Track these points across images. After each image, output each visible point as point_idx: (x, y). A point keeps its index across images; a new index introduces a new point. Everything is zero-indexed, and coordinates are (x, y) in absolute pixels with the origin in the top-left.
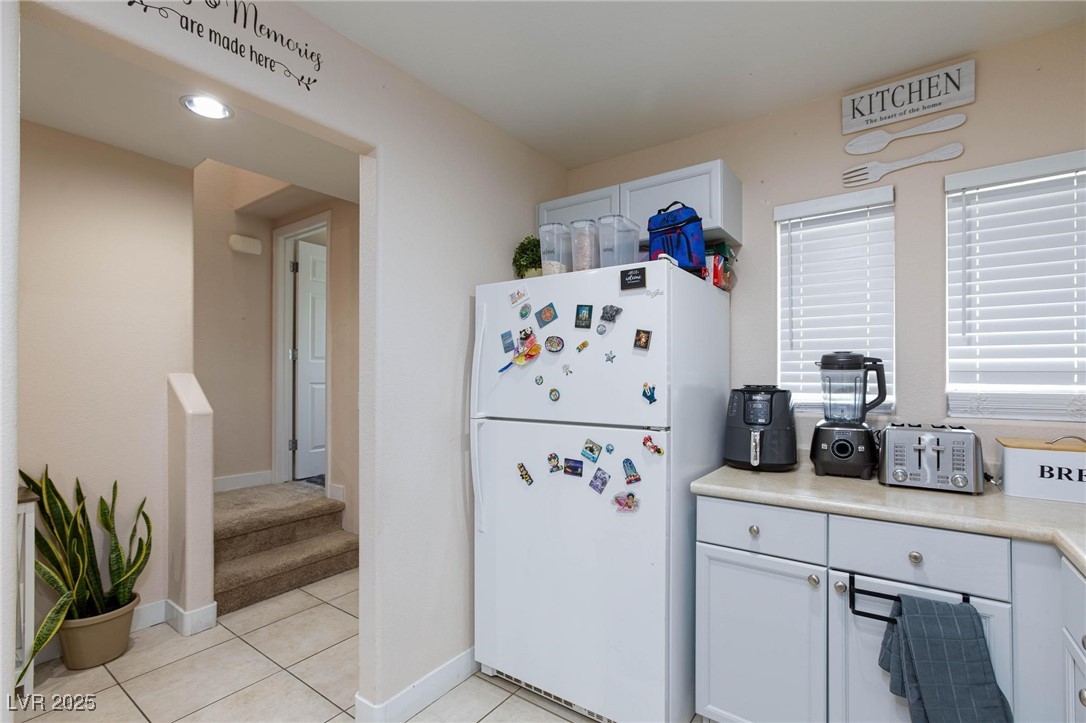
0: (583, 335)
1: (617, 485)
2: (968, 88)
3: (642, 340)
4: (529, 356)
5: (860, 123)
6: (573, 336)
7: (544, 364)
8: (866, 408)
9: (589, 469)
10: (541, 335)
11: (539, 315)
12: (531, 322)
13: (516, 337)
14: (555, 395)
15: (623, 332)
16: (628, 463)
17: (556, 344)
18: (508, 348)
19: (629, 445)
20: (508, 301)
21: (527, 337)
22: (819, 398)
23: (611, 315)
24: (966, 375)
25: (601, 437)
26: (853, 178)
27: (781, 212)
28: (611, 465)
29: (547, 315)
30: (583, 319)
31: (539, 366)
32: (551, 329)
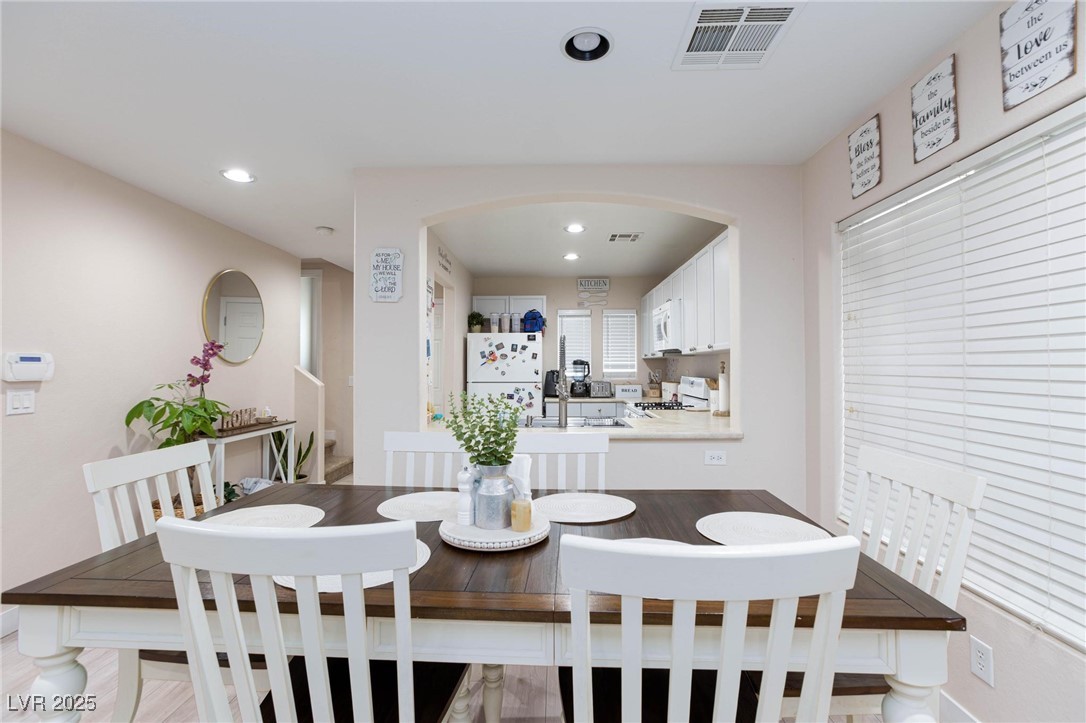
0: (514, 354)
1: (526, 400)
2: (608, 285)
3: (534, 356)
4: (494, 360)
5: (581, 288)
6: (511, 354)
7: (499, 363)
8: (585, 376)
9: (516, 397)
10: (498, 353)
11: (497, 346)
12: (493, 348)
13: (487, 353)
14: (503, 373)
15: (528, 353)
16: (530, 393)
17: (504, 356)
18: (484, 357)
19: (530, 388)
20: (483, 341)
21: (492, 353)
22: (574, 374)
23: (524, 348)
24: (607, 366)
25: (520, 386)
26: (580, 305)
27: (561, 312)
28: (524, 395)
29: (500, 347)
30: (514, 348)
31: (496, 364)
32: (501, 351)
